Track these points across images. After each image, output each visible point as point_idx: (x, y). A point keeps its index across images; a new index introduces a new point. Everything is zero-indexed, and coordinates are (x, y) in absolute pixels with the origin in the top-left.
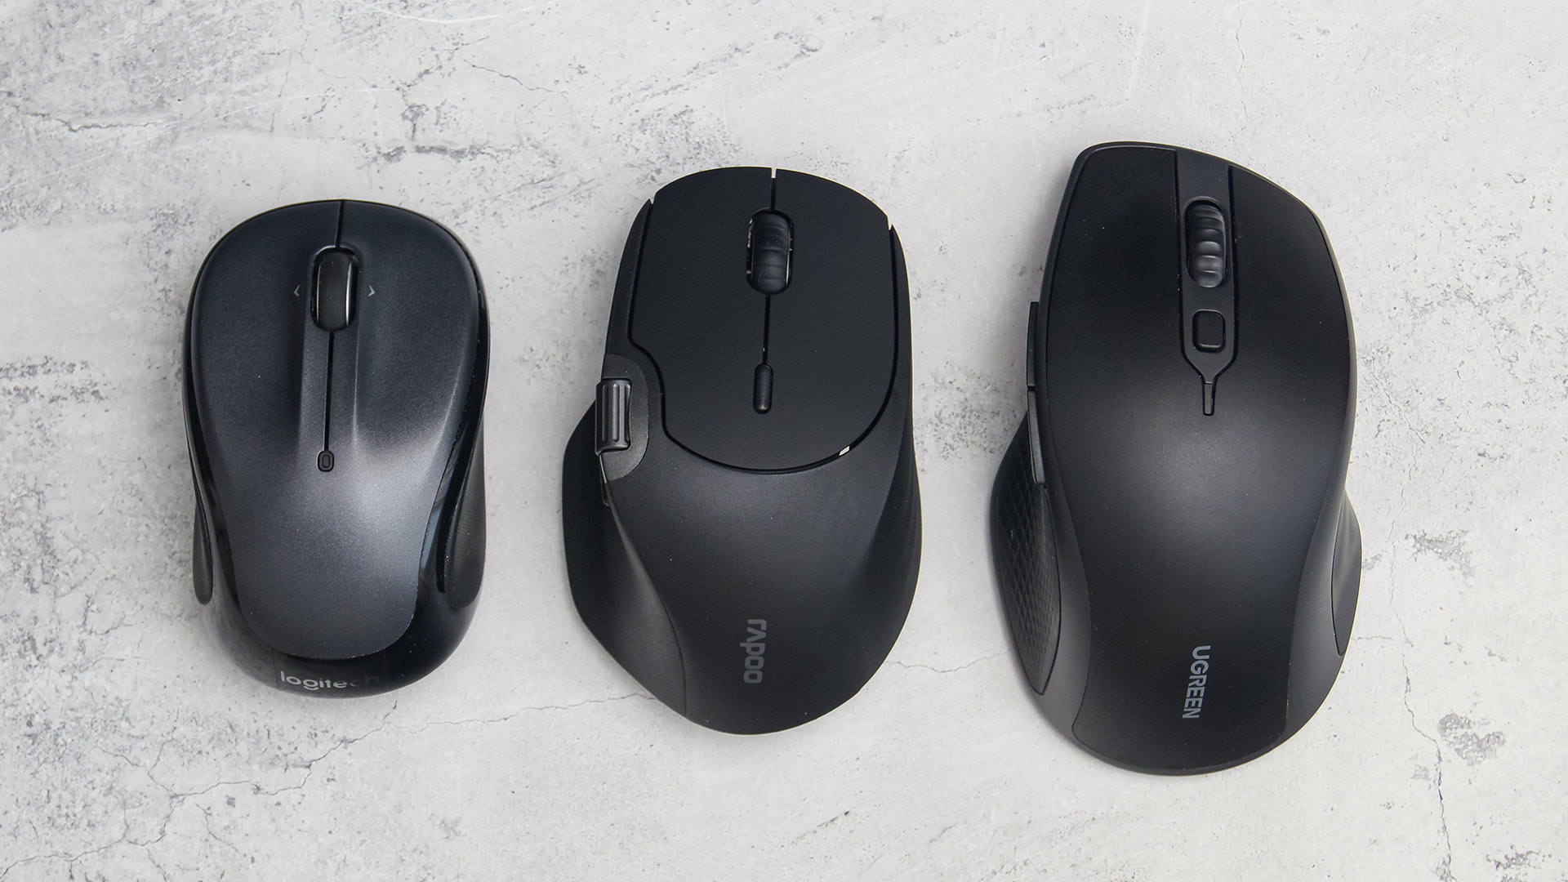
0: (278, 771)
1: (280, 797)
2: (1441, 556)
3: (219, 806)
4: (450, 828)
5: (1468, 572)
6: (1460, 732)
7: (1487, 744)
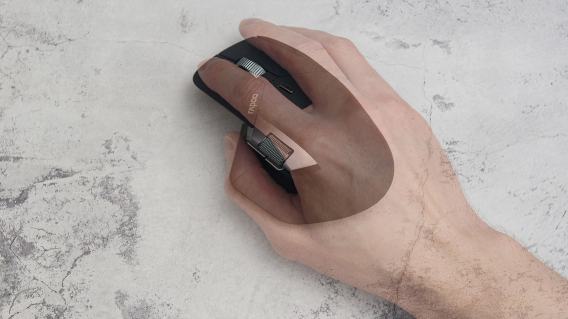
0: (46, 45)
1: (44, 52)
2: (442, 47)
3: (23, 52)
4: (97, 72)
5: (449, 53)
6: (440, 101)
7: (448, 106)
